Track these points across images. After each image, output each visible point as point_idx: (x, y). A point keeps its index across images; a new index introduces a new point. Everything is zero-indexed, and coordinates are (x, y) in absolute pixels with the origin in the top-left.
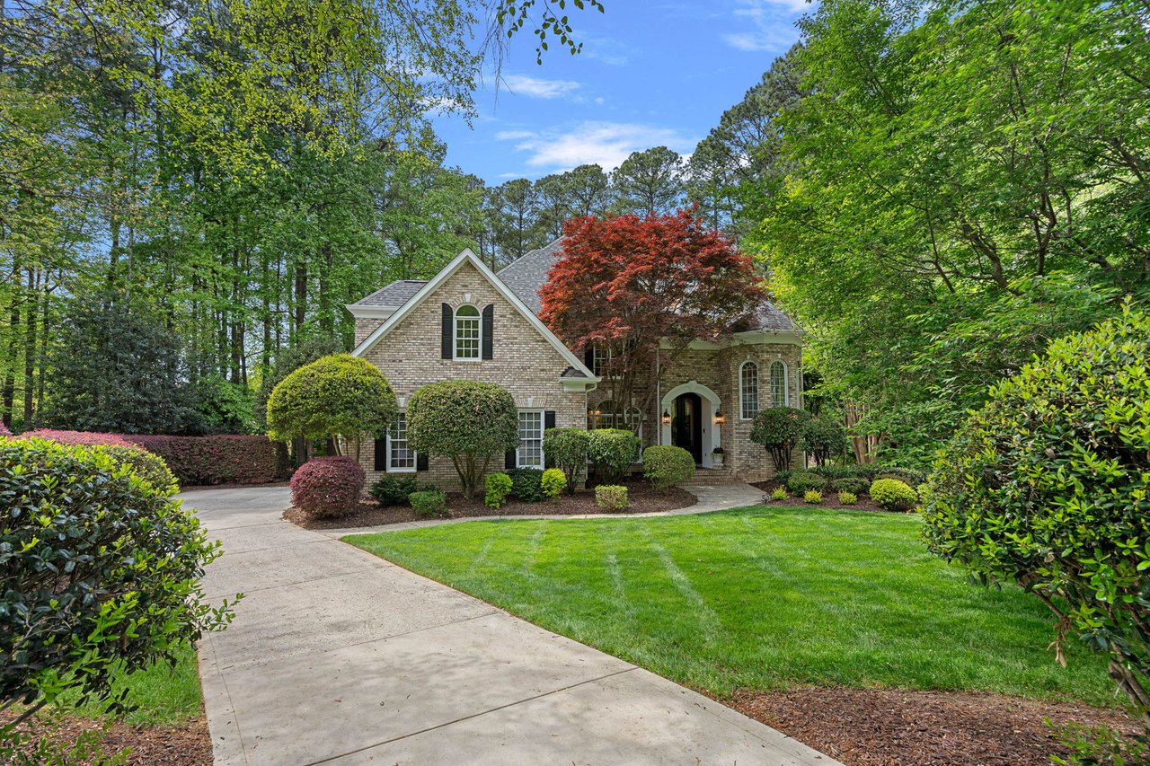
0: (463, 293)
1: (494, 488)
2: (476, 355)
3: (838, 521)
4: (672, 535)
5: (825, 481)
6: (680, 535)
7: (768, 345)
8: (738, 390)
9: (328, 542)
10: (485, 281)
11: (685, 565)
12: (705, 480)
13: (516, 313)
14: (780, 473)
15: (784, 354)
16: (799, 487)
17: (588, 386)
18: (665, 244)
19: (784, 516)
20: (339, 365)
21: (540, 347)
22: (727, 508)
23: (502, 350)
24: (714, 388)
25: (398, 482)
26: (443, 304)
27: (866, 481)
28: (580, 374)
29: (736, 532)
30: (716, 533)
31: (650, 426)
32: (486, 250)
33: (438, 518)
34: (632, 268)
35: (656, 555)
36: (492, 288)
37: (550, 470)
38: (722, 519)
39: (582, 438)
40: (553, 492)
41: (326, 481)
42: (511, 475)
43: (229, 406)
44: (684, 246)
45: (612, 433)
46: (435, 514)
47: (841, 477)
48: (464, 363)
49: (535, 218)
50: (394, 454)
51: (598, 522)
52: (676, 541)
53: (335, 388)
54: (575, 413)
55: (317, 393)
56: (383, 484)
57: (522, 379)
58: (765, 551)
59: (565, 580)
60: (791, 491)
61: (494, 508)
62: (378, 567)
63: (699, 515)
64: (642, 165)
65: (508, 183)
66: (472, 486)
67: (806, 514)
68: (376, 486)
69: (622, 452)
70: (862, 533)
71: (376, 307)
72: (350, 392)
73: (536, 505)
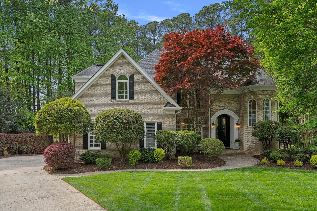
0: (120, 70)
1: (133, 157)
2: (126, 97)
3: (293, 175)
4: (210, 180)
5: (287, 155)
6: (213, 180)
7: (261, 91)
8: (247, 113)
9: (56, 180)
10: (130, 64)
11: (212, 197)
12: (231, 154)
13: (144, 78)
14: (265, 151)
15: (269, 95)
16: (275, 158)
17: (177, 111)
18: (211, 43)
19: (266, 172)
20: (64, 102)
21: (155, 93)
22: (239, 168)
23: (138, 95)
24: (236, 112)
25: (92, 154)
26: (112, 75)
27: (308, 155)
28: (173, 105)
29: (241, 179)
30: (231, 180)
31: (206, 130)
32: (140, 54)
33: (108, 170)
34: (195, 55)
35: (200, 190)
36: (133, 67)
37: (158, 149)
38: (236, 173)
39: (172, 134)
40: (159, 159)
41: (58, 153)
42: (141, 151)
43: (30, 121)
44: (220, 43)
45: (186, 132)
46: (107, 168)
47: (296, 154)
48: (121, 101)
49: (161, 39)
50: (92, 141)
51: (178, 173)
52: (211, 183)
53: (62, 112)
54: (171, 123)
55: (54, 114)
56: (85, 154)
57: (147, 108)
58: (253, 190)
59: (152, 202)
60: (271, 160)
61: (133, 165)
62: (72, 192)
63: (225, 170)
64: (208, 12)
65: (149, 23)
66: (124, 156)
67: (277, 171)
68: (82, 155)
69: (190, 141)
70: (305, 182)
71: (84, 77)
72: (69, 114)
73: (152, 165)
